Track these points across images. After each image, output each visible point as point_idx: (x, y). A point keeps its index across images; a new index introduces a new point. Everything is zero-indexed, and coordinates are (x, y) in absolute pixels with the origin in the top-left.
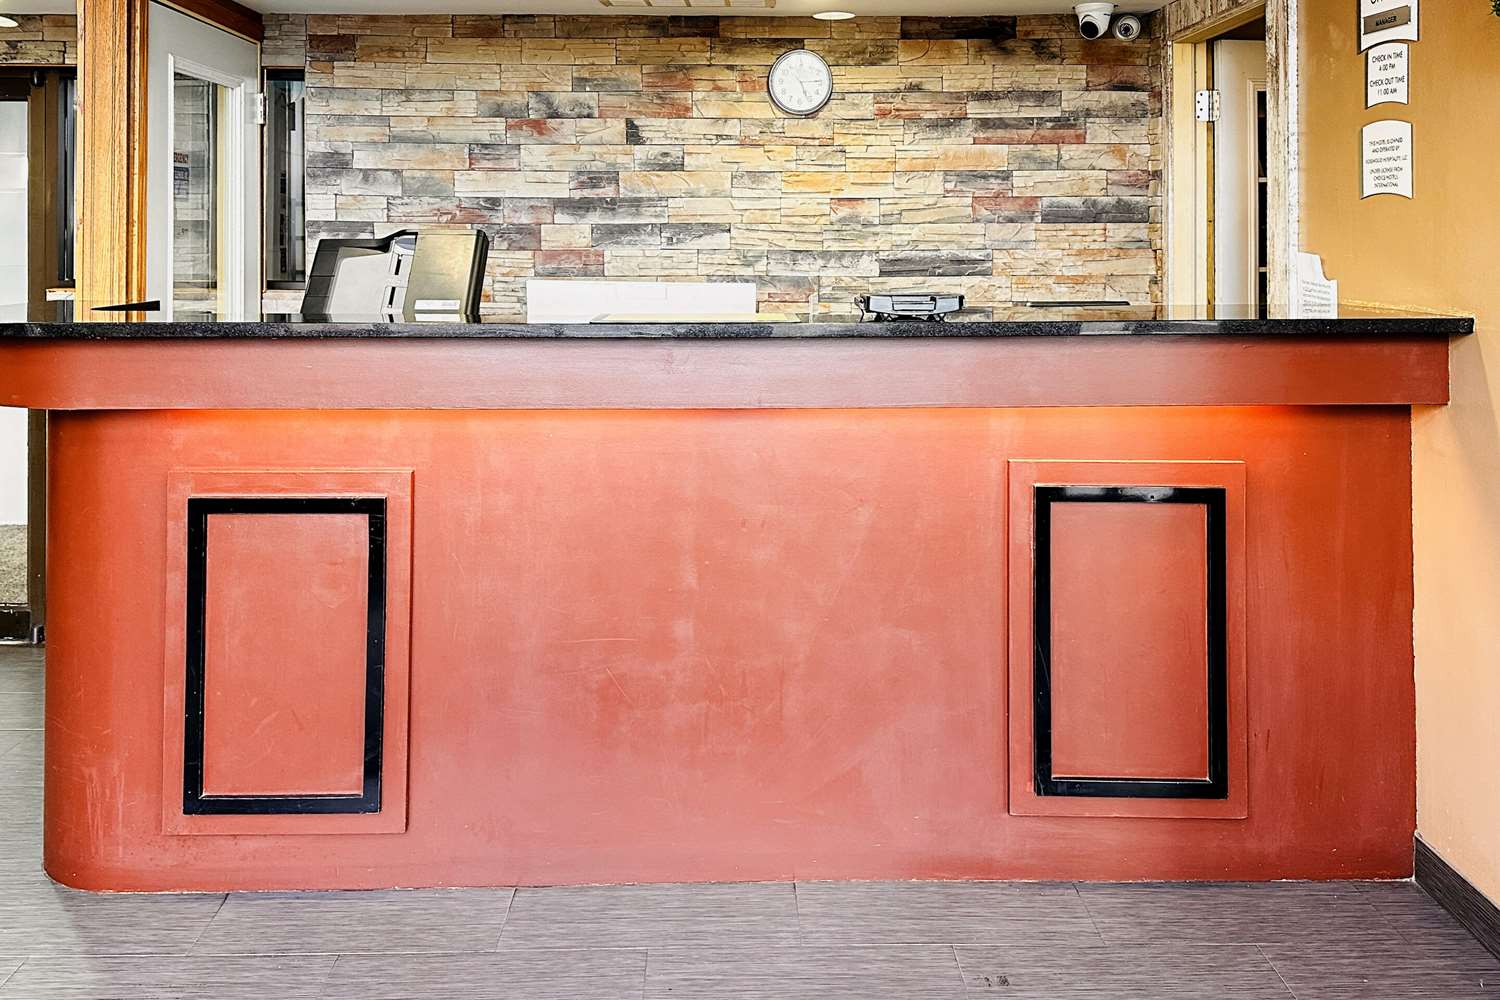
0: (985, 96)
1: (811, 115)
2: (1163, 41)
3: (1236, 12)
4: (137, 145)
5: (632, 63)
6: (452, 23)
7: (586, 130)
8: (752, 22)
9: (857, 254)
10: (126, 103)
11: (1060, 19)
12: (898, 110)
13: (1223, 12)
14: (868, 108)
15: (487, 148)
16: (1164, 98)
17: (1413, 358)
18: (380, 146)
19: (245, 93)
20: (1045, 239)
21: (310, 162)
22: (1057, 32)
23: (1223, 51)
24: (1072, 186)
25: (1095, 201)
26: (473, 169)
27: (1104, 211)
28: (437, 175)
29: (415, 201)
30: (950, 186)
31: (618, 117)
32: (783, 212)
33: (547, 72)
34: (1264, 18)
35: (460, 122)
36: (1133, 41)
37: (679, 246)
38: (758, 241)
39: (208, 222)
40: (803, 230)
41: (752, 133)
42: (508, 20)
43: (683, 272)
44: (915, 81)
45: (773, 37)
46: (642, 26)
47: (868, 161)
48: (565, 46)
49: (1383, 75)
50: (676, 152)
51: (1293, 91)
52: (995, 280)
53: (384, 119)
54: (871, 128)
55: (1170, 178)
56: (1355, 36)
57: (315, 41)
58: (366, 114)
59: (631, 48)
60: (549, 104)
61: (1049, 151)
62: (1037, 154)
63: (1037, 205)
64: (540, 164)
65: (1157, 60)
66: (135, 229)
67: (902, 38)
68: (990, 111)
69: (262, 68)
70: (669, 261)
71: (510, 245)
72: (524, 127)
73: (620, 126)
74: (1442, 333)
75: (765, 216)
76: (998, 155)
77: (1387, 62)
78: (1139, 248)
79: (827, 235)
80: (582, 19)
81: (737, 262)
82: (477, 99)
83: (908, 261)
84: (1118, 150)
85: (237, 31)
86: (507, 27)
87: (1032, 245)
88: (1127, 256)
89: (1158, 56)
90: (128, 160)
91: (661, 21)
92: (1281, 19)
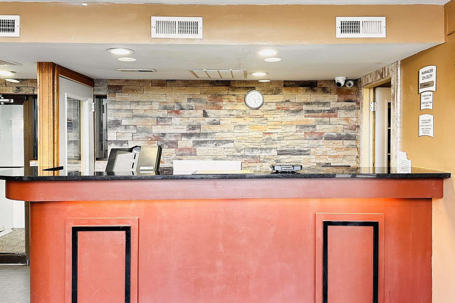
0: (308, 104)
1: (257, 109)
2: (360, 88)
3: (382, 80)
4: (56, 120)
5: (205, 94)
6: (151, 82)
7: (191, 113)
8: (240, 82)
9: (271, 149)
10: (52, 108)
11: (330, 81)
12: (282, 107)
13: (378, 80)
14: (274, 107)
15: (162, 119)
16: (360, 104)
17: (433, 185)
18: (130, 118)
19: (89, 103)
20: (326, 145)
21: (109, 123)
22: (329, 85)
23: (378, 91)
24: (333, 129)
25: (340, 134)
26: (158, 125)
27: (343, 137)
28: (147, 127)
29: (140, 134)
30: (298, 129)
31: (200, 109)
32: (249, 137)
33: (180, 96)
34: (391, 81)
35: (154, 111)
36: (352, 88)
37: (219, 147)
38: (241, 145)
39: (78, 141)
40: (255, 142)
41: (240, 114)
42: (168, 81)
43: (220, 154)
44: (288, 99)
45: (246, 86)
46: (208, 83)
47: (274, 122)
48: (185, 89)
49: (426, 101)
50: (218, 119)
51: (399, 104)
52: (311, 156)
53: (131, 110)
54: (275, 112)
55: (362, 127)
56: (417, 89)
57: (110, 87)
58: (126, 109)
59: (204, 90)
60: (180, 106)
61: (326, 119)
62: (323, 120)
63: (323, 135)
64: (178, 123)
65: (358, 93)
66: (56, 145)
67: (284, 87)
68: (309, 108)
69: (94, 95)
70: (216, 151)
71: (168, 147)
72: (173, 113)
73: (201, 112)
74: (441, 177)
75: (244, 138)
76: (312, 120)
77: (427, 97)
78: (353, 147)
79: (262, 143)
80: (190, 81)
81: (236, 151)
82: (159, 104)
83: (285, 151)
84: (347, 119)
85: (86, 84)
86: (168, 83)
87: (322, 147)
88: (349, 150)
89: (359, 92)
90: (53, 124)
91: (213, 82)
92: (396, 83)
